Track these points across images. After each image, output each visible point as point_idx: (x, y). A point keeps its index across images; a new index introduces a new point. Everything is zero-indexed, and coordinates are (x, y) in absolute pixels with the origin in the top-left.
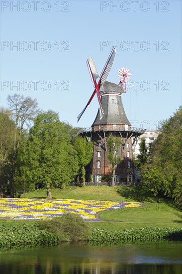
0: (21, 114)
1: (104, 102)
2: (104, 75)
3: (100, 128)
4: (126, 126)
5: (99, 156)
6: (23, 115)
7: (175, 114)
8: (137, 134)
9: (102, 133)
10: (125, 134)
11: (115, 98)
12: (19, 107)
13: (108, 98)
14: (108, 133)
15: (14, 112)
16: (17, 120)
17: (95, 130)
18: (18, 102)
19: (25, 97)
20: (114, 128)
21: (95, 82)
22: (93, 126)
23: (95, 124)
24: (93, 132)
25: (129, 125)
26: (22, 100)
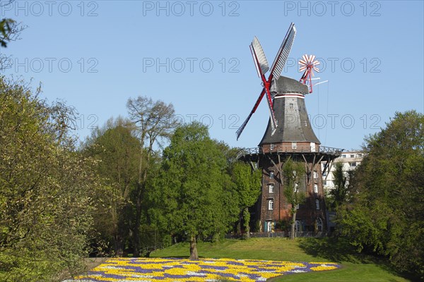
0: (149, 128)
1: (277, 108)
2: (278, 67)
3: (272, 148)
4: (313, 145)
5: (271, 191)
6: (152, 130)
7: (388, 126)
8: (329, 157)
9: (274, 155)
10: (311, 157)
11: (295, 102)
12: (145, 118)
13: (284, 101)
14: (284, 156)
15: (139, 124)
16: (143, 136)
17: (265, 151)
18: (144, 109)
19: (155, 101)
20: (294, 147)
21: (263, 77)
22: (261, 145)
23: (264, 142)
24: (261, 154)
25: (318, 143)
26: (151, 107)
